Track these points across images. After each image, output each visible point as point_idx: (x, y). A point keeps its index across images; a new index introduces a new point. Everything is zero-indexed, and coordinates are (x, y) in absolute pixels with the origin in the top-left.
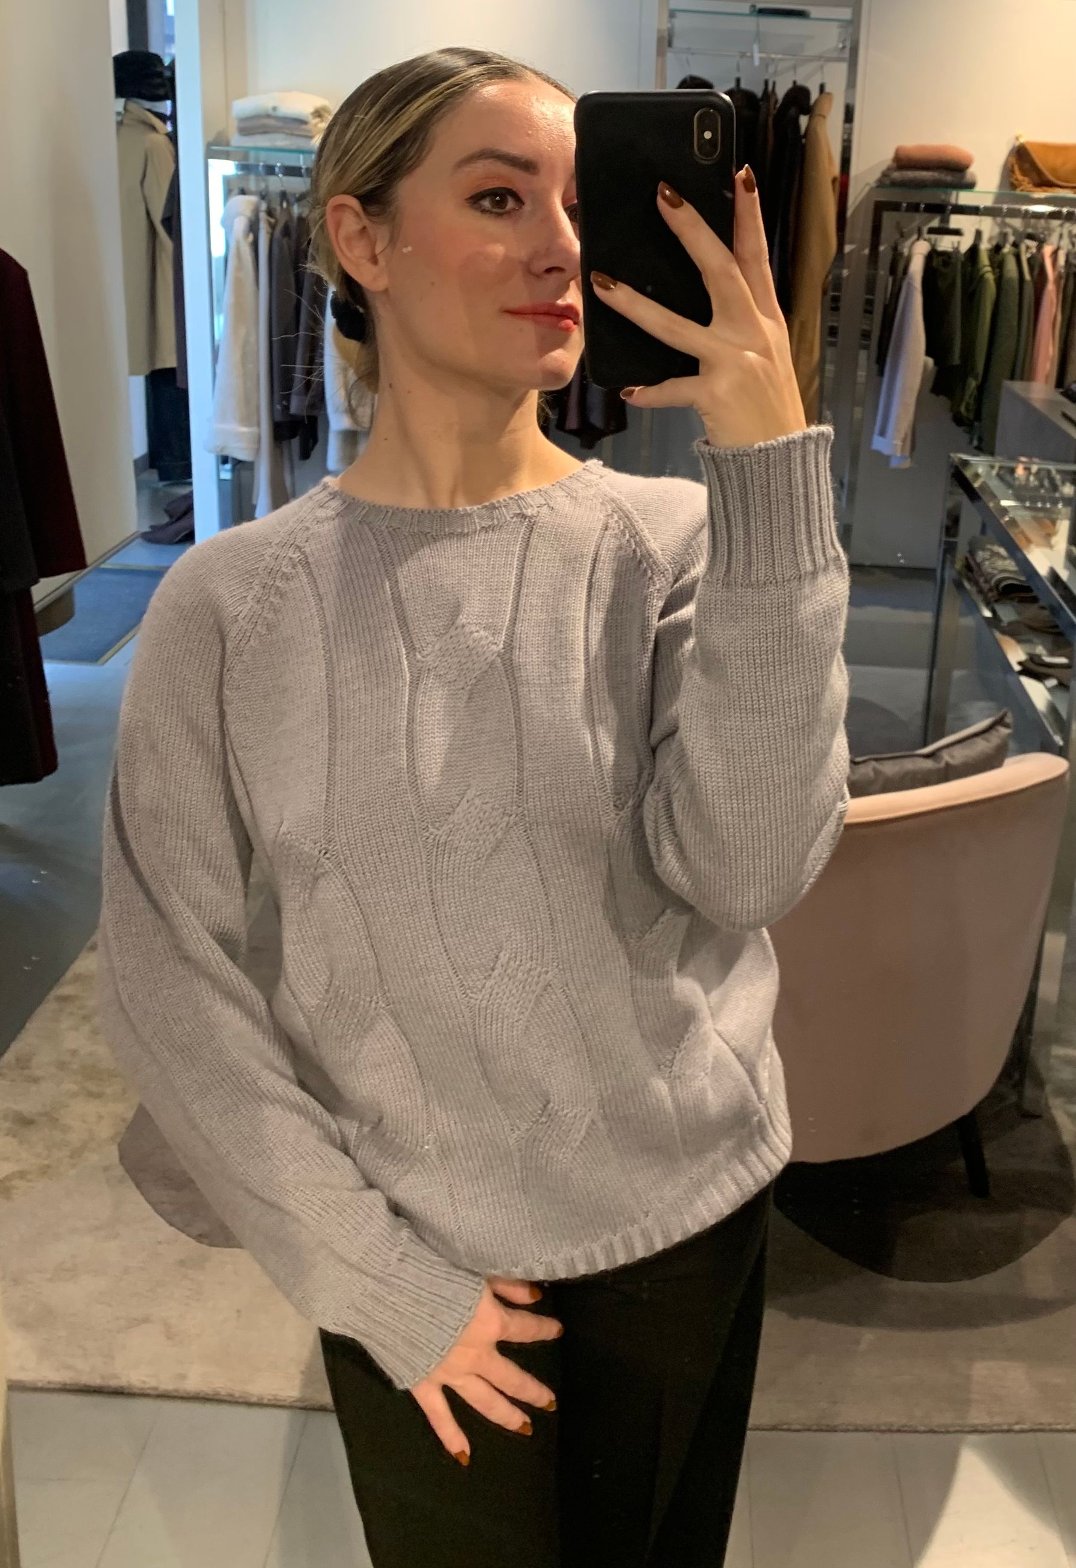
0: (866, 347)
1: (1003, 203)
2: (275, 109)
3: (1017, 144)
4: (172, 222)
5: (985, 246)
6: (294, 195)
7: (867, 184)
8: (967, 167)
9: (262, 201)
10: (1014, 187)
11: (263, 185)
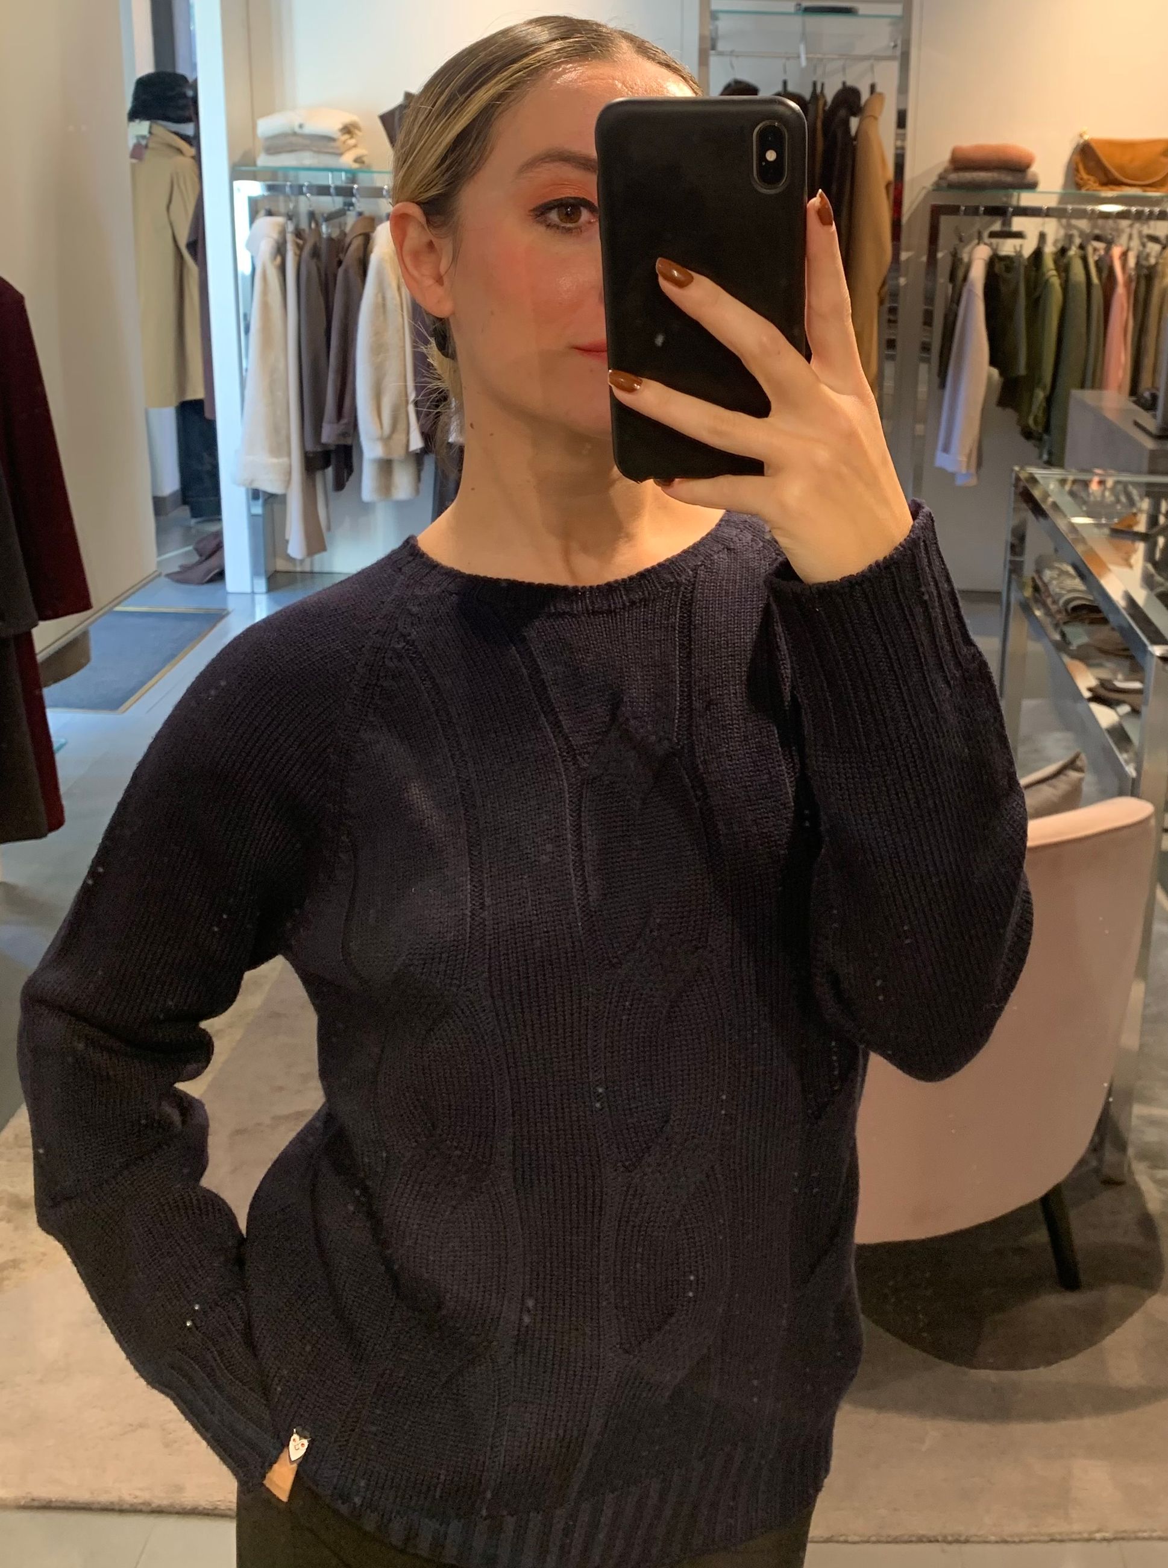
0: (927, 361)
1: (1067, 203)
2: (301, 126)
3: (1082, 141)
4: (197, 246)
5: (1049, 249)
6: (323, 214)
7: (924, 188)
8: (1028, 166)
9: (289, 222)
10: (1079, 186)
11: (291, 206)
